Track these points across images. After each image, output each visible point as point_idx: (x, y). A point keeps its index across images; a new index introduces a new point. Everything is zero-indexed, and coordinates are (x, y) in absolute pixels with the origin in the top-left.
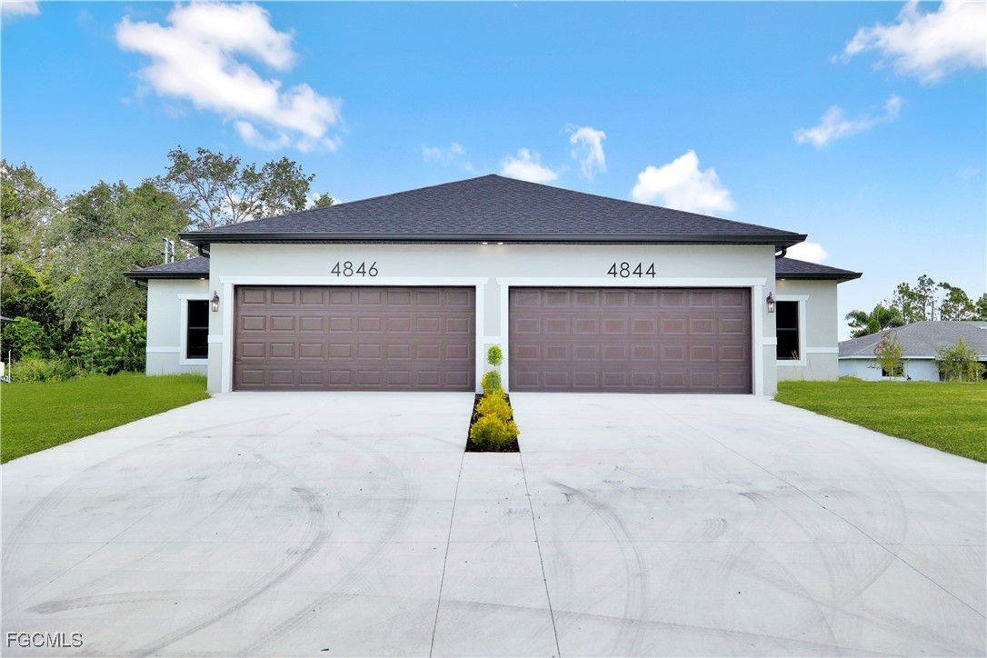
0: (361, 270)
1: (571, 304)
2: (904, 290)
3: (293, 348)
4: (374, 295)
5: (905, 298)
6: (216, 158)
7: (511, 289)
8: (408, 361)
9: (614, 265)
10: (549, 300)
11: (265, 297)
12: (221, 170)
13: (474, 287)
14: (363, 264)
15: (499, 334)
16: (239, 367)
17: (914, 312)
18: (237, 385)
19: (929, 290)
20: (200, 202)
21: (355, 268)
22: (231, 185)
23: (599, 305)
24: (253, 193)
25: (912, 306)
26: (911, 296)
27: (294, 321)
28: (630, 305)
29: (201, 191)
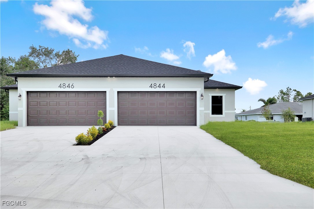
0: (68, 86)
1: (138, 97)
2: (282, 92)
3: (47, 112)
4: (74, 94)
5: (282, 94)
6: (46, 49)
7: (118, 92)
8: (85, 116)
9: (152, 84)
10: (131, 96)
11: (37, 95)
12: (48, 53)
13: (106, 92)
14: (69, 84)
15: (114, 107)
16: (29, 118)
17: (285, 99)
18: (28, 124)
19: (290, 92)
20: (40, 64)
21: (66, 86)
22: (51, 58)
23: (147, 97)
24: (58, 61)
25: (284, 97)
26: (284, 94)
27: (47, 103)
28: (157, 97)
29: (41, 60)
